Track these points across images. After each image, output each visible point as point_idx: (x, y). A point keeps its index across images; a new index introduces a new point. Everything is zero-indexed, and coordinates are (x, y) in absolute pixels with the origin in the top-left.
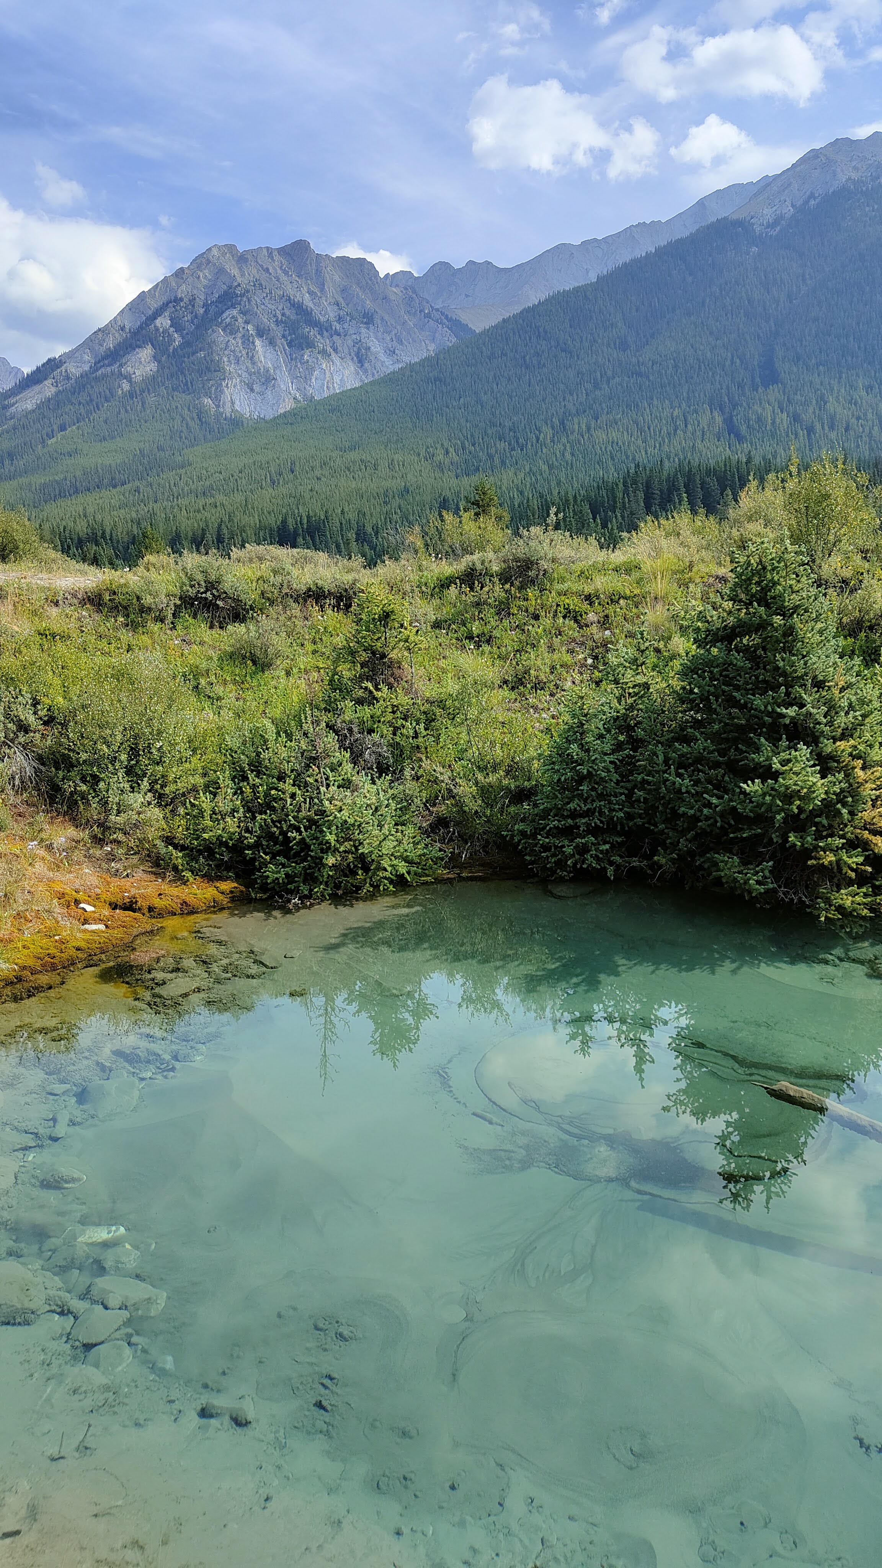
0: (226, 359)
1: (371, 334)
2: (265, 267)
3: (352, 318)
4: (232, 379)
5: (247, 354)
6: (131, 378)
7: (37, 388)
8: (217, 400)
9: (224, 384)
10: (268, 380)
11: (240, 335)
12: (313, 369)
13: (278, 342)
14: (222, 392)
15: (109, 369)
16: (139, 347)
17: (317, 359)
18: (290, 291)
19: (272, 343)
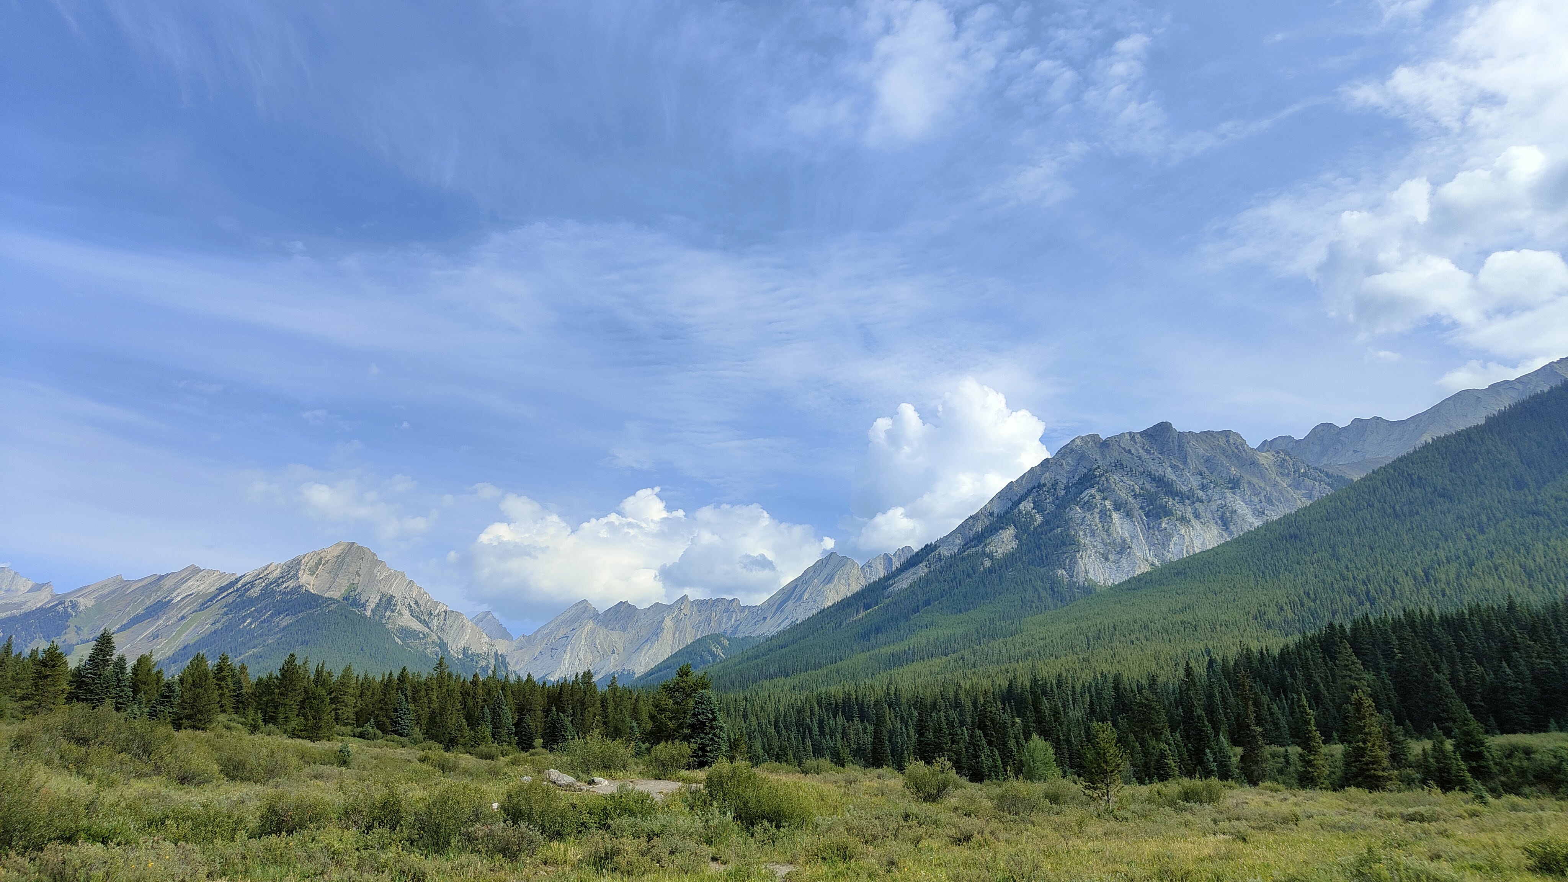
0: (1081, 533)
1: (1238, 498)
2: (1127, 449)
3: (1217, 485)
4: (1086, 550)
5: (1103, 527)
6: (993, 556)
7: (912, 570)
8: (1071, 571)
9: (1078, 556)
10: (1123, 549)
11: (1098, 510)
12: (1171, 535)
13: (1136, 513)
14: (1076, 563)
15: (974, 549)
16: (1002, 528)
17: (1176, 525)
18: (1153, 467)
19: (1129, 515)
